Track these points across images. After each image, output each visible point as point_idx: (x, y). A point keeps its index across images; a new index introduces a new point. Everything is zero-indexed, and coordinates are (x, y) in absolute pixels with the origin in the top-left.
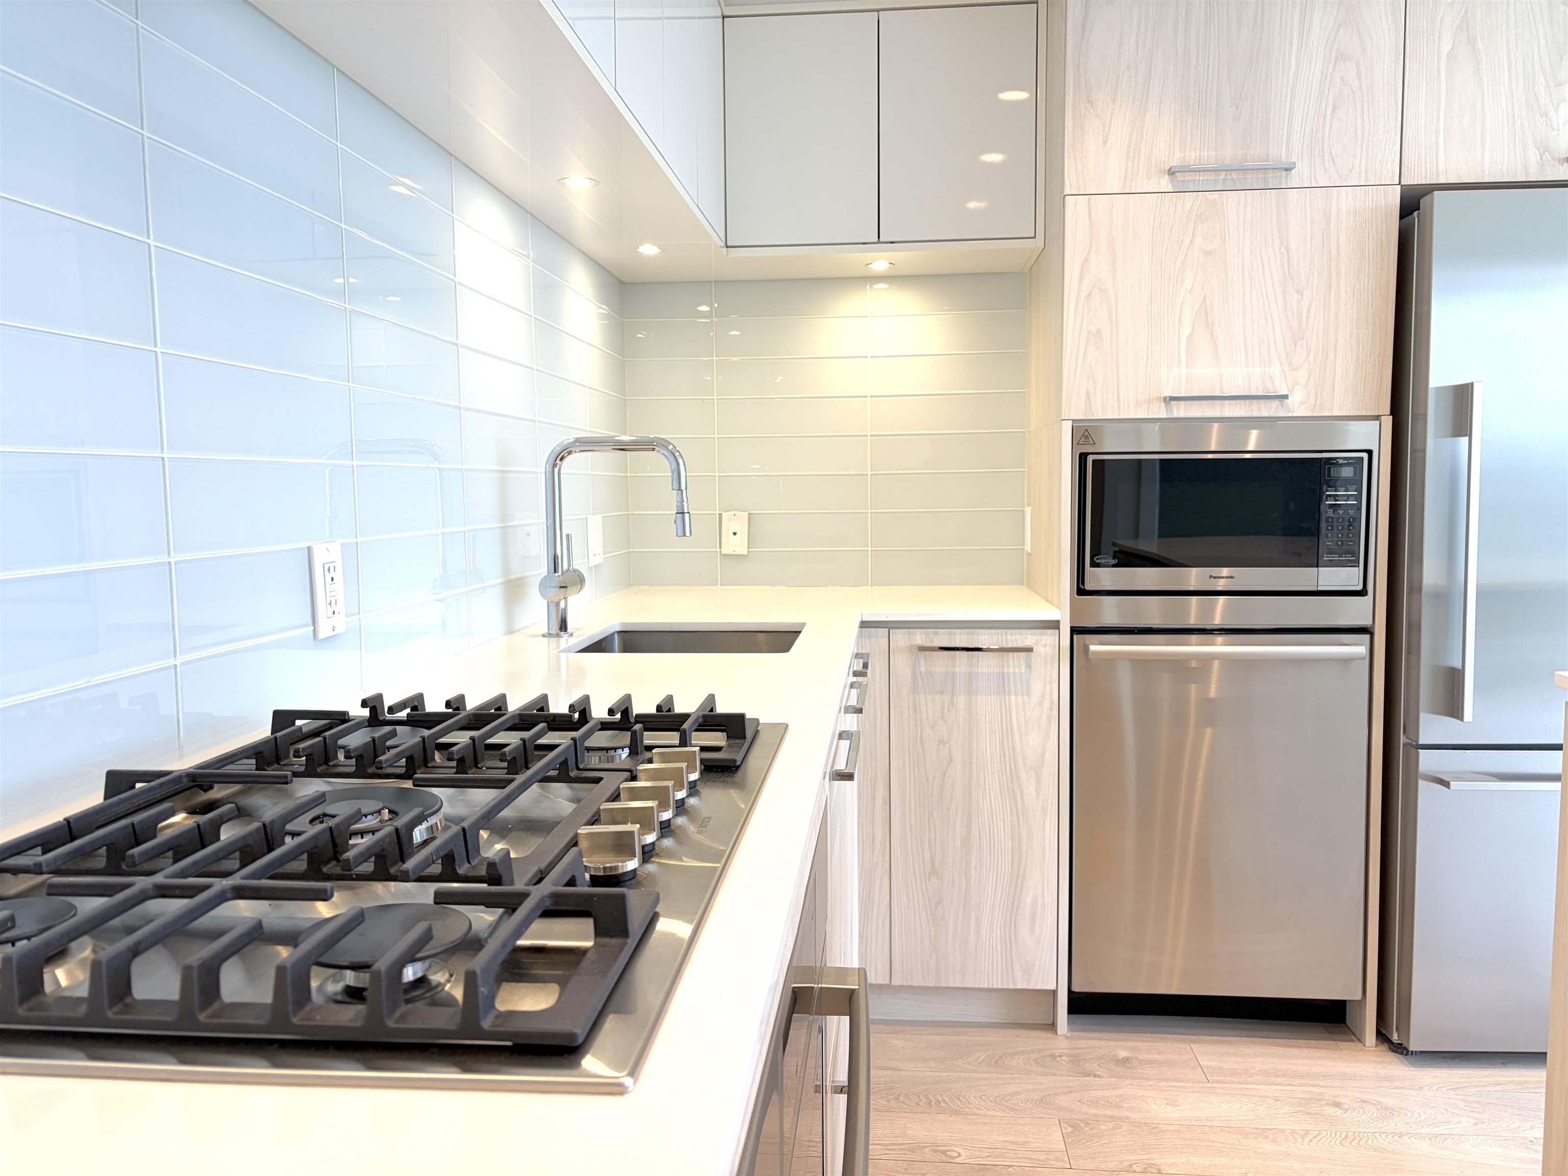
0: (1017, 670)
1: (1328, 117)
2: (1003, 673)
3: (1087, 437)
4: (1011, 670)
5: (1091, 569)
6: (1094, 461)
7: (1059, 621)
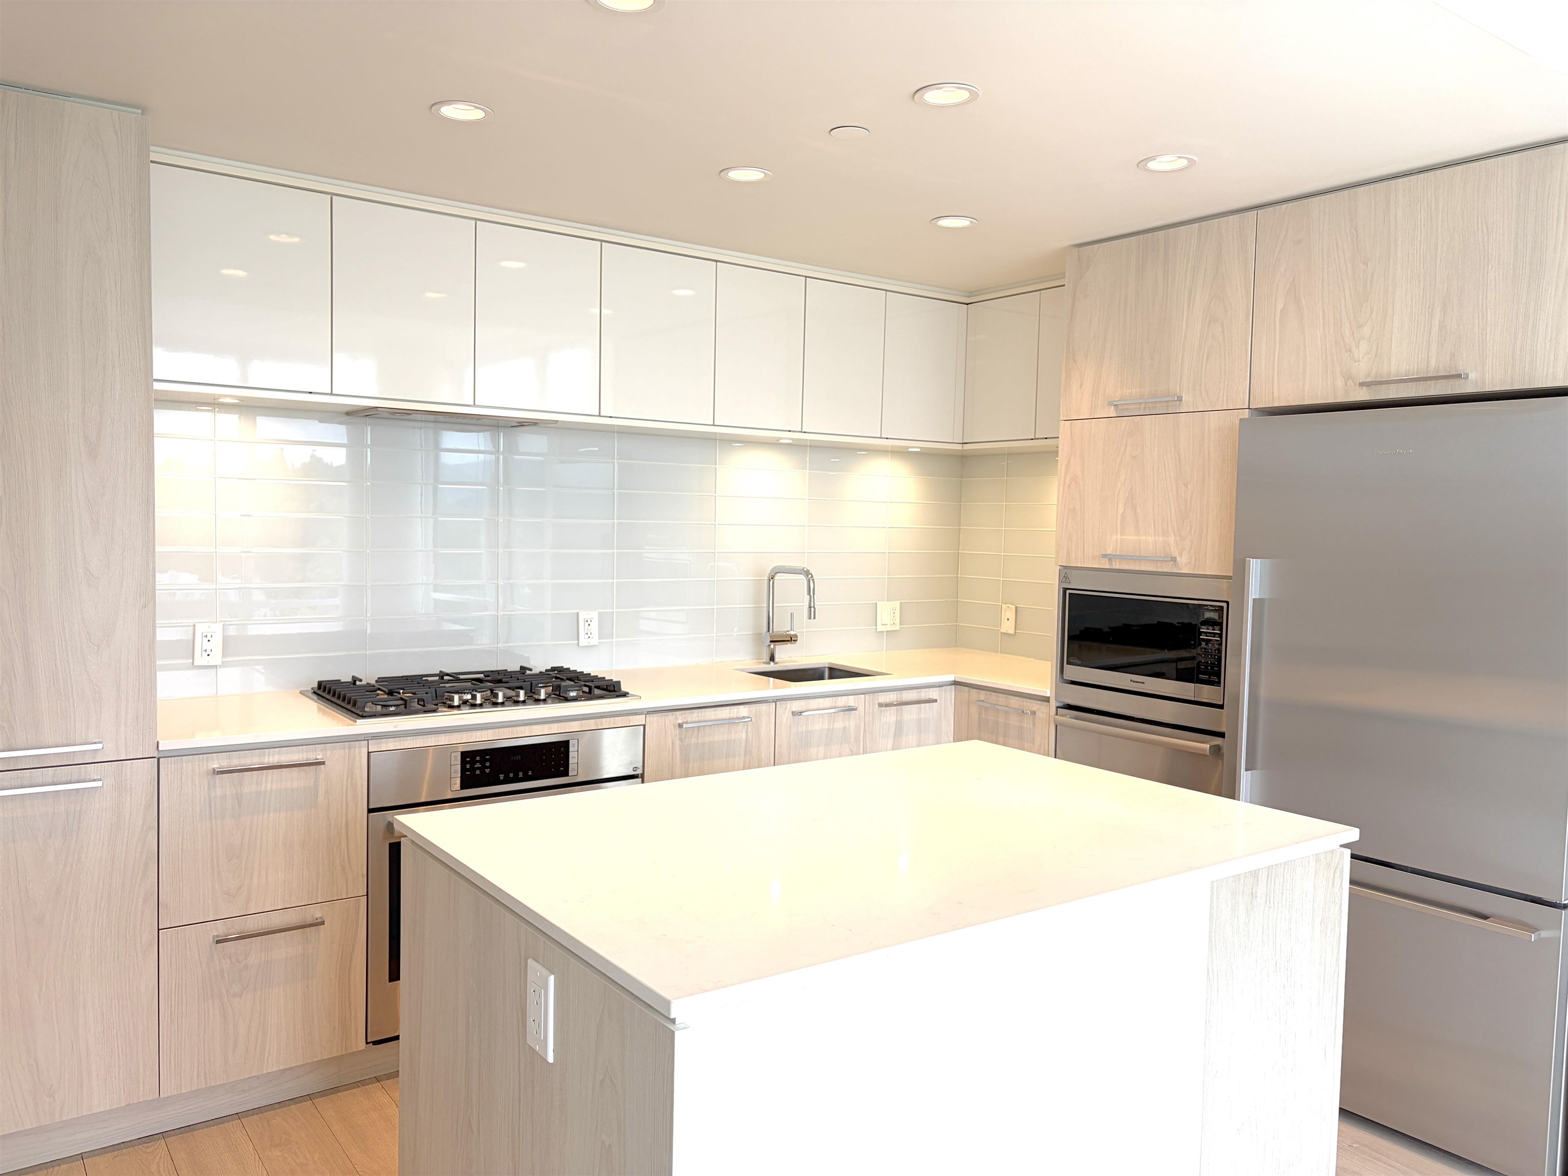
0: (1028, 726)
1: (1204, 362)
2: (1021, 727)
3: (1066, 578)
4: (1025, 725)
5: (1068, 665)
6: (1070, 594)
7: (1049, 697)
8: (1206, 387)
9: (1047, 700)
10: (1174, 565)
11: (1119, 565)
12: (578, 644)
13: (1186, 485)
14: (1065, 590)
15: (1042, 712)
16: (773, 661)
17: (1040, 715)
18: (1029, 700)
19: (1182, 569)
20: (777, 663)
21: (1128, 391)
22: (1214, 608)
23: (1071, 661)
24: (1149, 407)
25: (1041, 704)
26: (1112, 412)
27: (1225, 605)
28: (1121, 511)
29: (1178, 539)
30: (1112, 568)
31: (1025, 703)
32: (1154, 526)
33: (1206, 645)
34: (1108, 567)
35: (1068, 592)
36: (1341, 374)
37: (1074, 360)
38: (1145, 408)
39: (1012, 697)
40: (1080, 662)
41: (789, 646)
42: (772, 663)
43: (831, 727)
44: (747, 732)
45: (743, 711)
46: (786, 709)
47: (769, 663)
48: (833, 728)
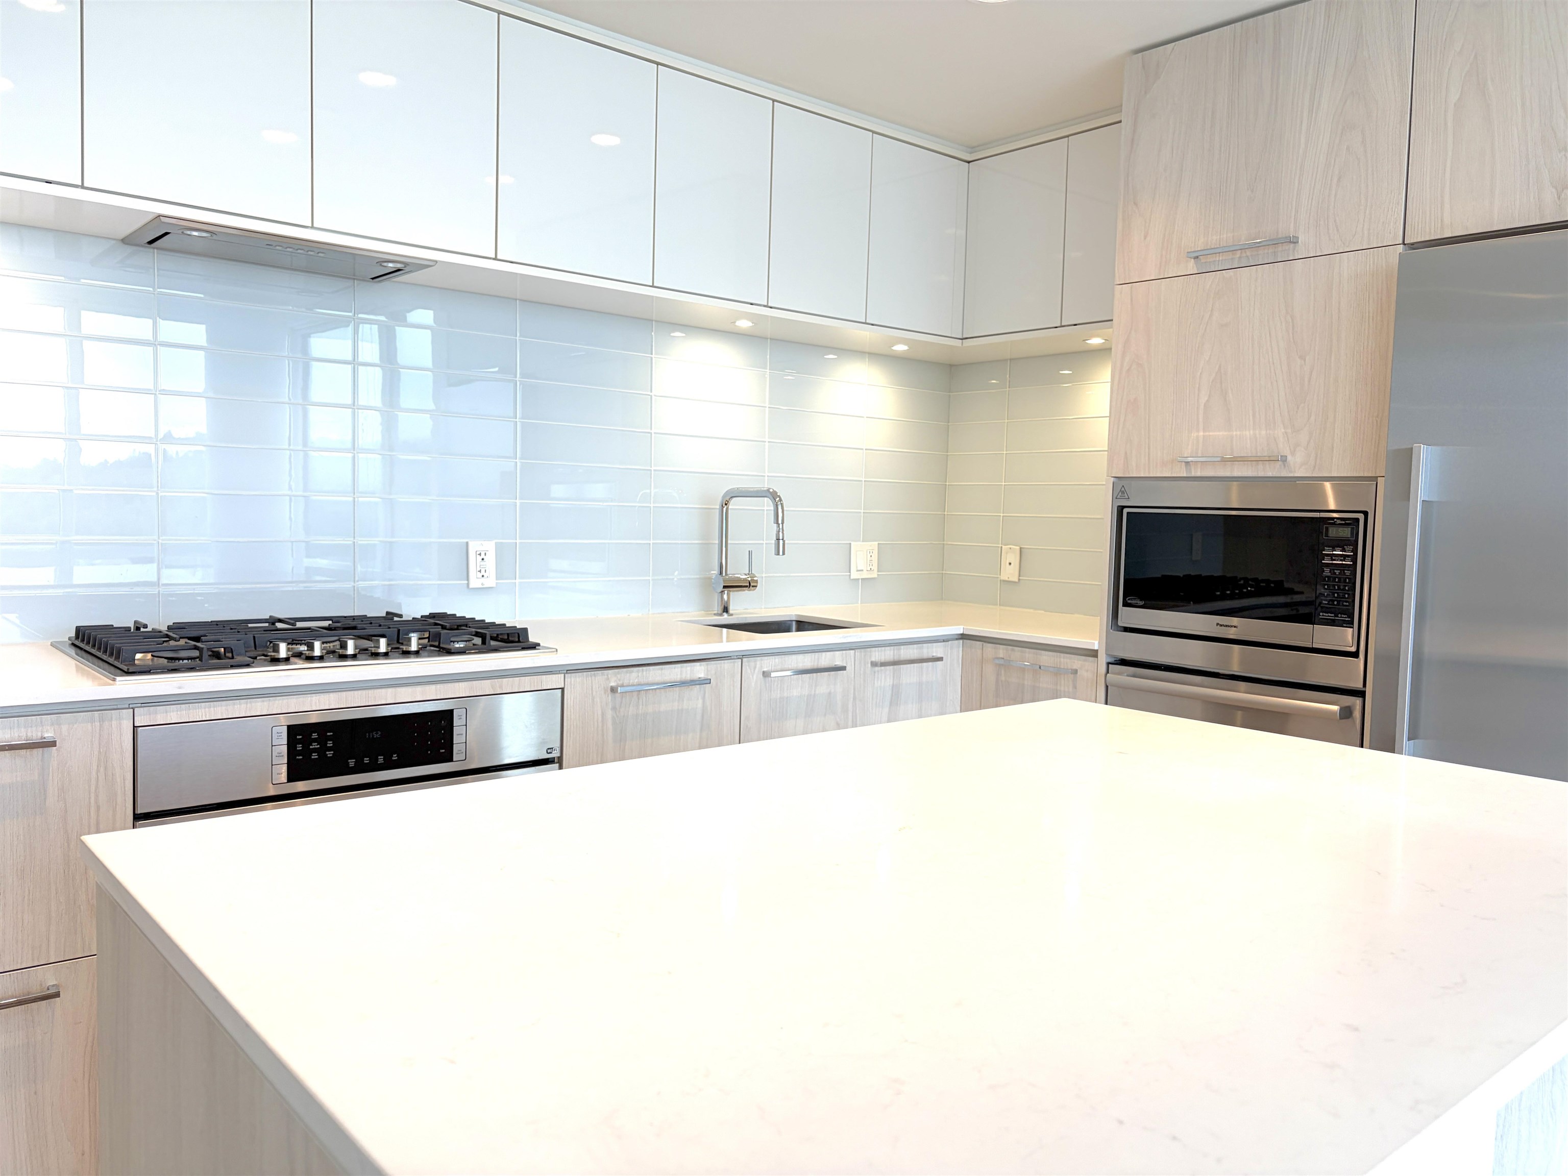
0: (1066, 690)
1: (1335, 184)
2: (1057, 690)
3: (1123, 493)
4: (1062, 689)
5: (1125, 608)
6: (1128, 513)
7: (1097, 650)
8: (1335, 221)
9: (1094, 654)
10: (1283, 466)
11: (1201, 472)
12: (468, 584)
13: (1302, 358)
14: (1121, 509)
15: (1087, 671)
16: (727, 612)
17: (1082, 673)
18: (1068, 655)
19: (1295, 472)
20: (732, 615)
21: (1215, 238)
22: (1344, 522)
23: (1129, 601)
24: (1247, 256)
25: (1085, 661)
26: (1191, 267)
27: (1361, 517)
28: (1203, 399)
29: (1289, 431)
30: (1190, 476)
31: (1062, 660)
32: (1254, 416)
33: (1330, 572)
34: (1185, 475)
35: (1126, 511)
36: (1551, 183)
37: (1135, 204)
38: (1240, 258)
39: (1043, 652)
40: (1141, 603)
41: (746, 593)
42: (725, 615)
43: (813, 693)
44: (704, 698)
45: (699, 671)
46: (755, 668)
47: (721, 615)
48: (815, 694)
